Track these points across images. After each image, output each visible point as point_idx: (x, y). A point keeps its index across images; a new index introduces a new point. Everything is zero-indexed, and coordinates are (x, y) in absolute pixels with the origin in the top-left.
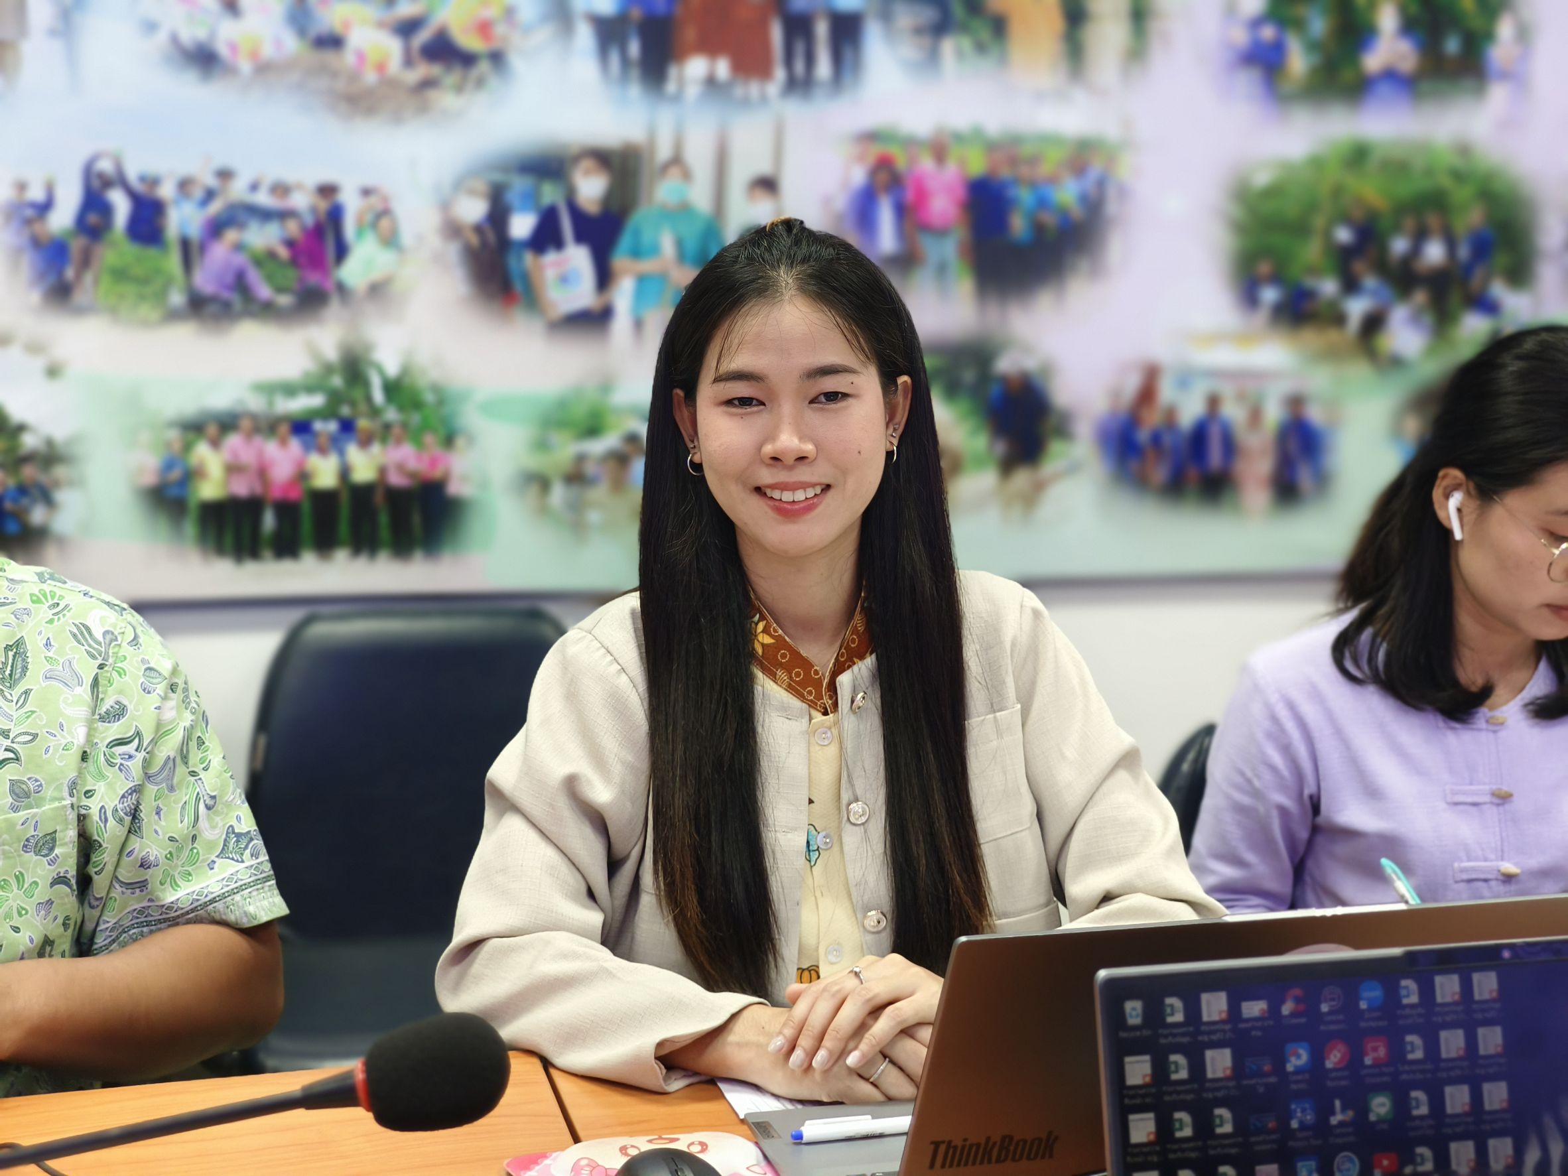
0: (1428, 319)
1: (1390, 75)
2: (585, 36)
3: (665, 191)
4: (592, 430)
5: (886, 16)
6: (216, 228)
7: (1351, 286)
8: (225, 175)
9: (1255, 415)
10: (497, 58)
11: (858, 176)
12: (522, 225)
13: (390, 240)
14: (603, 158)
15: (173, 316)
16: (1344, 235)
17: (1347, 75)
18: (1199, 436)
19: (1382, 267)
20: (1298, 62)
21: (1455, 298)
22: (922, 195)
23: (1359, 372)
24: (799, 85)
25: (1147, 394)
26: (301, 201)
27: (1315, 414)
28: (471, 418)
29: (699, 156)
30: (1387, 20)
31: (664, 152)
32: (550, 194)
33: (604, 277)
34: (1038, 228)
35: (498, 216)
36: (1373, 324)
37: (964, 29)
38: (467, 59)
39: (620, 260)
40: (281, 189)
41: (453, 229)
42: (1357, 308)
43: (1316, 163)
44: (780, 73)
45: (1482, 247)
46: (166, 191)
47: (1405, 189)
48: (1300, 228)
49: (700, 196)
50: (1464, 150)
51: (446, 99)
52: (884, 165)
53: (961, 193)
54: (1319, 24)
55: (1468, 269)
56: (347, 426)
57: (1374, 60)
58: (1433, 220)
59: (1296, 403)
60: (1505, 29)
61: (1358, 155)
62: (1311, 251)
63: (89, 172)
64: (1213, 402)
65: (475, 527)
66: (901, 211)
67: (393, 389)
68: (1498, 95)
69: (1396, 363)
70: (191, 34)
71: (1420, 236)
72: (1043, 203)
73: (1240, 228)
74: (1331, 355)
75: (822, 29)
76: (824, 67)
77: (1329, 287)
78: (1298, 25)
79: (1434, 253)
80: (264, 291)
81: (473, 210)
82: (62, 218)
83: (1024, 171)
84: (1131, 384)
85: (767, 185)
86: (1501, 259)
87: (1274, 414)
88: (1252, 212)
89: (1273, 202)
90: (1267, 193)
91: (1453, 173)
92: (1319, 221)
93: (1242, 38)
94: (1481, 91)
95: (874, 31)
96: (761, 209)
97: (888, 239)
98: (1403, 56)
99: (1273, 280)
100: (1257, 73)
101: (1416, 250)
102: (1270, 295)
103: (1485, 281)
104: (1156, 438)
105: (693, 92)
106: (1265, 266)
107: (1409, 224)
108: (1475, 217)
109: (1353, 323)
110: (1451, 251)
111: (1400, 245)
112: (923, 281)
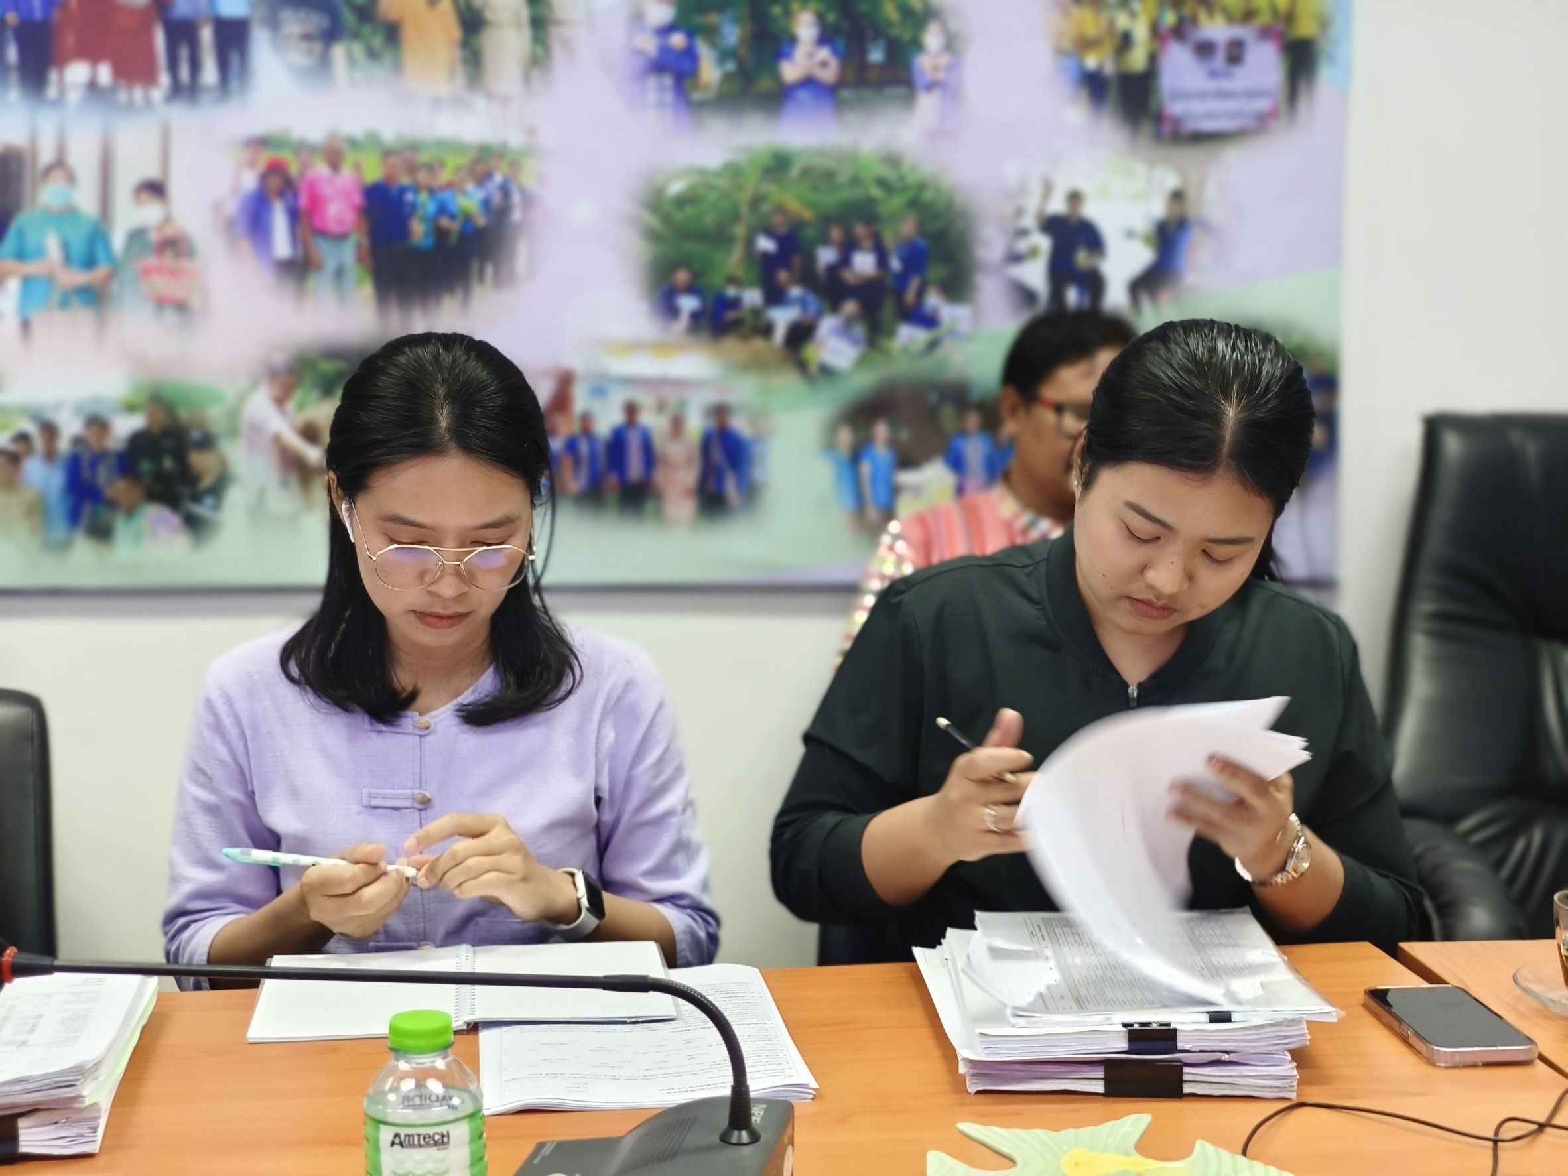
0: (860, 330)
1: (808, 82)
3: (50, 195)
5: (274, 24)
7: (775, 296)
9: (677, 425)
11: (250, 181)
16: (766, 244)
17: (765, 83)
18: (618, 443)
19: (808, 277)
20: (710, 71)
21: (888, 309)
22: (316, 201)
23: (788, 381)
24: (185, 92)
25: (560, 402)
27: (740, 425)
29: (83, 158)
30: (805, 28)
31: (46, 156)
34: (441, 234)
36: (800, 335)
37: (356, 36)
39: (5, 262)
42: (782, 318)
43: (733, 171)
44: (164, 79)
45: (915, 260)
47: (829, 200)
48: (720, 238)
49: (85, 200)
50: (893, 160)
52: (275, 169)
53: (358, 199)
54: (732, 34)
55: (902, 279)
57: (791, 71)
58: (860, 230)
59: (720, 412)
60: (932, 39)
61: (779, 164)
62: (733, 260)
64: (631, 410)
66: (294, 216)
68: (927, 103)
69: (827, 372)
71: (849, 247)
72: (443, 210)
73: (653, 237)
74: (757, 365)
75: (206, 35)
76: (210, 73)
77: (752, 297)
78: (711, 33)
79: (864, 263)
83: (422, 176)
85: (155, 189)
86: (936, 271)
87: (696, 424)
88: (667, 220)
89: (689, 211)
90: (683, 201)
91: (882, 183)
92: (740, 230)
93: (650, 45)
94: (909, 100)
95: (261, 44)
96: (149, 214)
97: (282, 244)
98: (824, 64)
99: (691, 289)
100: (668, 80)
101: (845, 260)
102: (688, 304)
103: (921, 293)
104: (571, 446)
105: (74, 96)
106: (682, 277)
107: (836, 234)
108: (908, 228)
109: (780, 333)
110: (882, 261)
111: (826, 256)
112: (321, 285)
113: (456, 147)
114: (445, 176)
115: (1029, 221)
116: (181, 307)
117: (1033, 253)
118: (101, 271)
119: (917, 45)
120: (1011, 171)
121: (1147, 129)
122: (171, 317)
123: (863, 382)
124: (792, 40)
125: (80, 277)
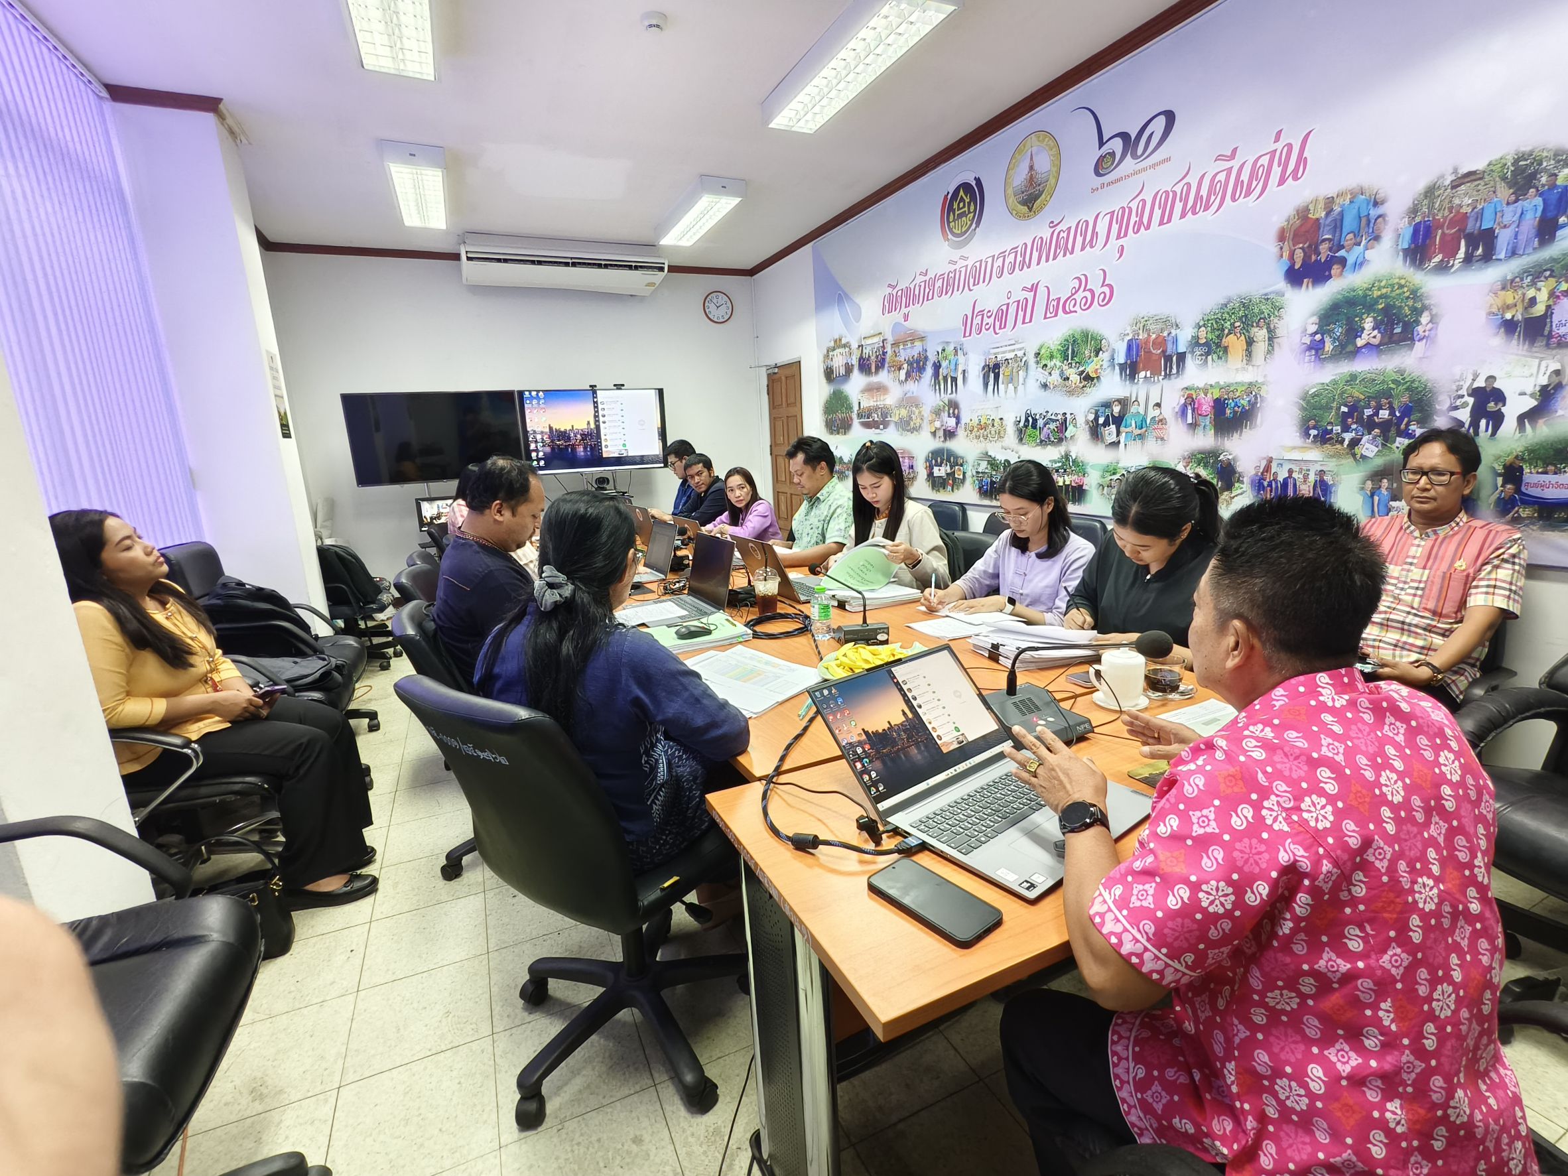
0: (1380, 440)
1: (1368, 345)
2: (1117, 368)
3: (1133, 409)
4: (1114, 474)
5: (1193, 352)
6: (1045, 425)
7: (1346, 429)
8: (1047, 412)
9: (1306, 477)
10: (1098, 378)
11: (1182, 401)
12: (1101, 420)
13: (1075, 426)
14: (1119, 401)
15: (1038, 445)
16: (1344, 409)
17: (1350, 348)
18: (1285, 484)
19: (1360, 421)
20: (1329, 346)
21: (1393, 431)
22: (1200, 404)
24: (1168, 376)
25: (1268, 468)
26: (1059, 417)
28: (1089, 470)
29: (1142, 400)
30: (1368, 323)
31: (1134, 399)
32: (1108, 412)
33: (1118, 434)
34: (1235, 412)
35: (1096, 418)
36: (1355, 443)
37: (1215, 353)
38: (1092, 379)
39: (1122, 429)
40: (1057, 414)
41: (1087, 422)
42: (1348, 437)
43: (1334, 382)
44: (1163, 373)
45: (1407, 411)
46: (1037, 417)
47: (1372, 390)
48: (1328, 408)
50: (1401, 372)
51: (1087, 390)
52: (1190, 396)
53: (1212, 404)
54: (1339, 331)
55: (1401, 419)
56: (1065, 471)
57: (1360, 342)
58: (1384, 401)
59: (1322, 473)
60: (1425, 318)
61: (1353, 377)
63: (1026, 413)
64: (1290, 471)
65: (1088, 497)
66: (1193, 410)
67: (1074, 461)
68: (1419, 346)
69: (1363, 457)
70: (1043, 381)
71: (1379, 407)
72: (1236, 405)
73: (1303, 409)
74: (1337, 455)
75: (1174, 359)
76: (1174, 371)
77: (1338, 429)
78: (1330, 332)
79: (1384, 414)
80: (1052, 439)
81: (1091, 417)
82: (1022, 424)
83: (1231, 395)
84: (1264, 464)
85: (1158, 405)
86: (1416, 415)
87: (1312, 478)
88: (1308, 402)
89: (1317, 399)
90: (1314, 395)
91: (1394, 381)
92: (1334, 405)
93: (1308, 340)
94: (1411, 347)
95: (1189, 357)
96: (1157, 412)
97: (1190, 420)
98: (1374, 337)
99: (1314, 428)
100: (1313, 352)
101: (1376, 414)
102: (1313, 432)
103: (1408, 425)
104: (1270, 485)
105: (1141, 380)
106: (1312, 423)
107: (1373, 403)
108: (1405, 399)
109: (1346, 443)
110: (1392, 413)
111: (1368, 412)
112: (1199, 430)
113: (1242, 384)
114: (1238, 394)
115: (1464, 392)
116: (1162, 439)
117: (1465, 405)
118: (1144, 429)
119: (1418, 323)
120: (1457, 371)
121: (1541, 343)
122: (1159, 442)
123: (1379, 462)
124: (1363, 329)
125: (1139, 432)
